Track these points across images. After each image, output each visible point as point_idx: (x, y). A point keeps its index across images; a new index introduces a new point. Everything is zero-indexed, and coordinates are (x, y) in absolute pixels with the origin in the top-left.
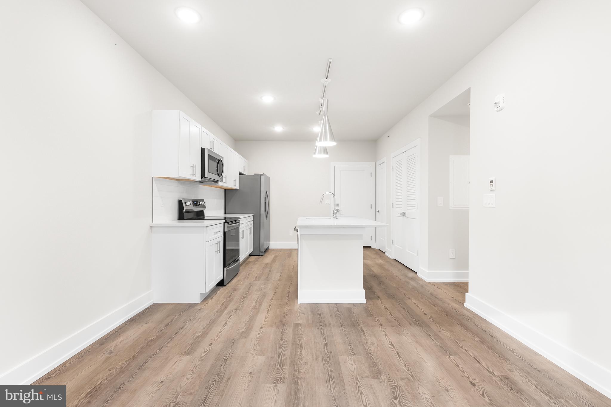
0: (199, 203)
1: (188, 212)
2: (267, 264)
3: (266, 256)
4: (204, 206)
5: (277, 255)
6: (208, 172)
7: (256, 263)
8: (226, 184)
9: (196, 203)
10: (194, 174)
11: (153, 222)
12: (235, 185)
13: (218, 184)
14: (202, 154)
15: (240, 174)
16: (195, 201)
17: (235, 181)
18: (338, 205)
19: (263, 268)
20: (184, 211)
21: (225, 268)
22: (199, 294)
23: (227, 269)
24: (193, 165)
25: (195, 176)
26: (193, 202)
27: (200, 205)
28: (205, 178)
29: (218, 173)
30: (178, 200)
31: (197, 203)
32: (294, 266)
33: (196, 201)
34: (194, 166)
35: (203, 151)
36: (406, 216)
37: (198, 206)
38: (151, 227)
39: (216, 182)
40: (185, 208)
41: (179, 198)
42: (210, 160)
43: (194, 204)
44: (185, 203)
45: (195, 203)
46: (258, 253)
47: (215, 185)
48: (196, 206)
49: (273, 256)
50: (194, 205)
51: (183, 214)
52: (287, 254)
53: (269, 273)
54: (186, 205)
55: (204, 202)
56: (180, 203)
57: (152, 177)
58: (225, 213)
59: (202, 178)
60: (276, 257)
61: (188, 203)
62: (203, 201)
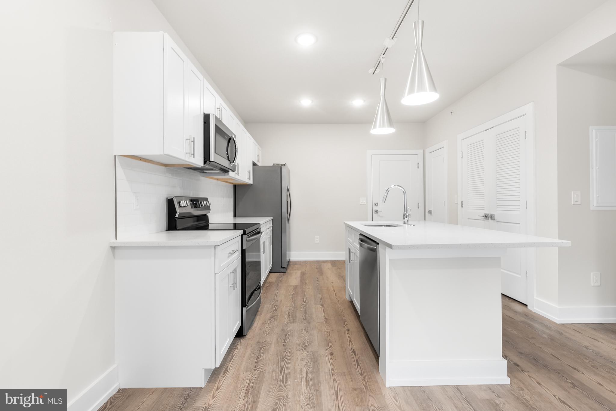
0: (201, 203)
1: (184, 217)
2: (296, 287)
3: (290, 273)
4: (208, 208)
5: (304, 271)
6: (215, 152)
7: (281, 286)
8: (239, 175)
9: (196, 204)
10: (192, 153)
11: (116, 239)
12: (249, 179)
13: (228, 174)
14: (205, 123)
15: (254, 164)
16: (195, 200)
17: (249, 172)
18: (376, 204)
19: (293, 294)
20: (176, 216)
21: (244, 309)
22: (204, 370)
23: (247, 309)
24: (190, 137)
25: (194, 157)
26: (192, 201)
27: (202, 205)
28: (210, 161)
29: (228, 157)
30: (167, 198)
31: (198, 203)
32: (334, 291)
33: (197, 200)
34: (192, 140)
35: (207, 118)
36: (494, 219)
37: (198, 207)
38: (113, 248)
39: (225, 171)
40: (179, 211)
41: (169, 196)
42: (217, 134)
43: (193, 204)
44: (179, 203)
45: (195, 202)
46: (279, 269)
47: (225, 176)
48: (196, 207)
49: (299, 274)
50: (193, 206)
51: (175, 220)
52: (316, 270)
53: (305, 306)
54: (180, 206)
55: (208, 201)
56: (170, 203)
57: (115, 156)
58: (235, 216)
59: (205, 163)
60: (303, 274)
61: (183, 203)
62: (206, 199)
